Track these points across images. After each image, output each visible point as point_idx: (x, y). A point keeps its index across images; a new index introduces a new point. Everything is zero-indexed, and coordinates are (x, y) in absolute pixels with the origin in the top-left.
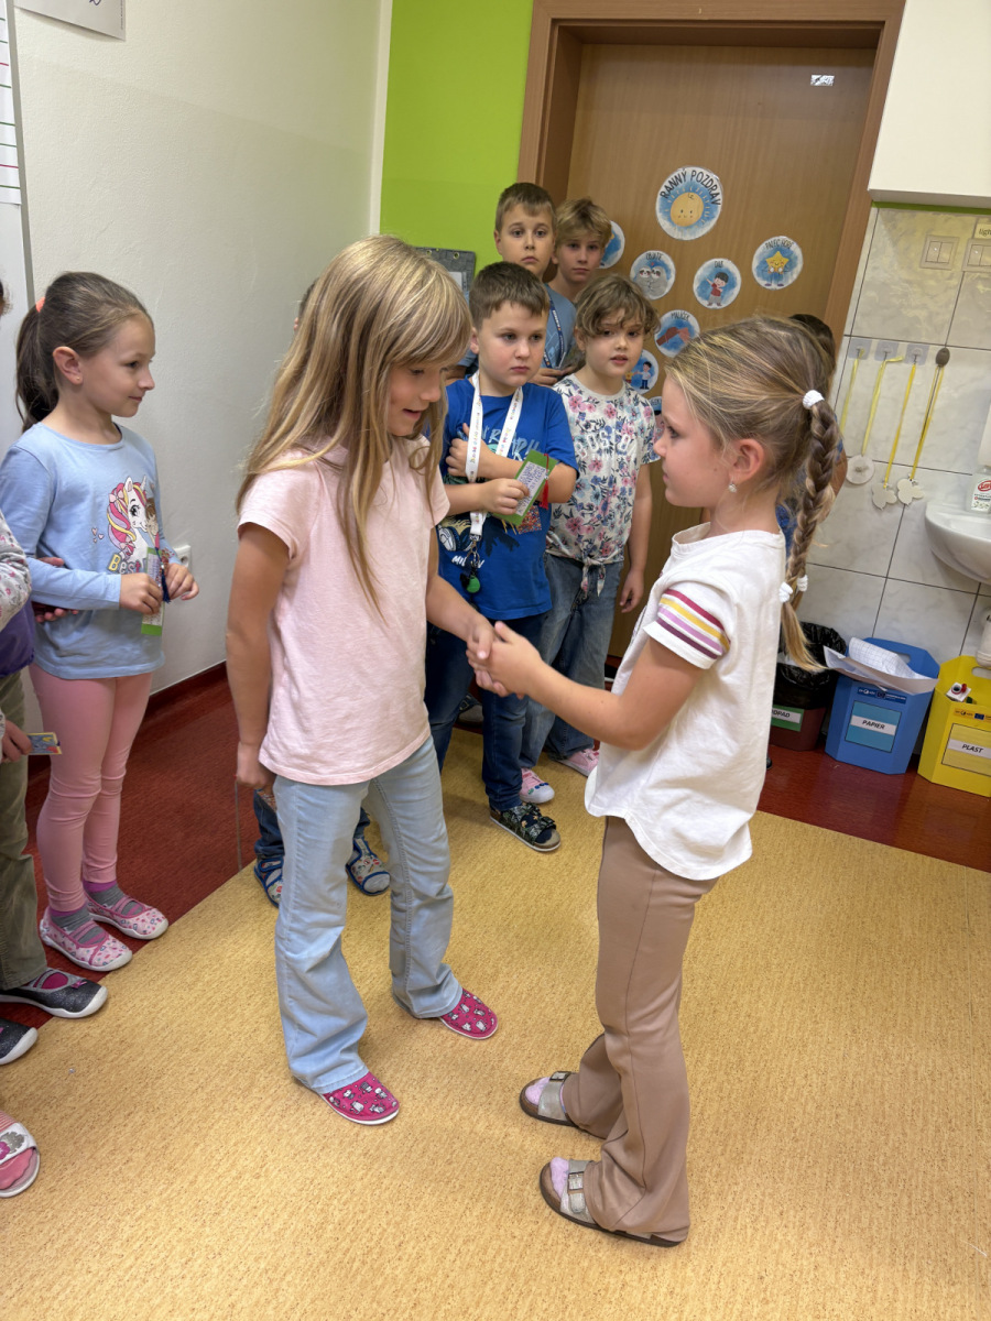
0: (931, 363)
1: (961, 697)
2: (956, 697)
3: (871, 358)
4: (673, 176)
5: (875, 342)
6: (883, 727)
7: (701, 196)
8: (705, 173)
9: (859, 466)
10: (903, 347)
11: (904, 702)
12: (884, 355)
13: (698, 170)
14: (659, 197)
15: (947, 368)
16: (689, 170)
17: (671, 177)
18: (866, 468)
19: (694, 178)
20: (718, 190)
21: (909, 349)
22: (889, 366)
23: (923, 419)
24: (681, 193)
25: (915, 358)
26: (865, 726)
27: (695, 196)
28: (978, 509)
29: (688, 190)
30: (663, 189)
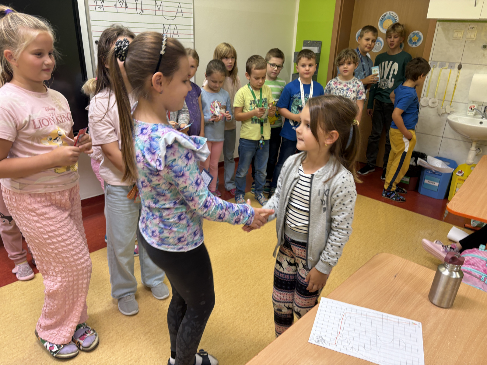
0: (456, 69)
1: (460, 175)
2: (459, 174)
3: (437, 68)
4: (384, 14)
5: (439, 63)
6: (434, 183)
7: (392, 20)
8: (393, 13)
9: (433, 101)
10: (447, 64)
11: (441, 175)
12: (442, 66)
13: (391, 12)
14: (379, 21)
15: (461, 70)
16: (388, 13)
17: (383, 15)
18: (436, 102)
19: (390, 15)
20: (397, 18)
21: (449, 64)
22: (443, 70)
23: (454, 86)
24: (386, 19)
25: (451, 67)
26: (429, 183)
27: (390, 20)
28: (469, 114)
29: (388, 18)
30: (380, 18)
